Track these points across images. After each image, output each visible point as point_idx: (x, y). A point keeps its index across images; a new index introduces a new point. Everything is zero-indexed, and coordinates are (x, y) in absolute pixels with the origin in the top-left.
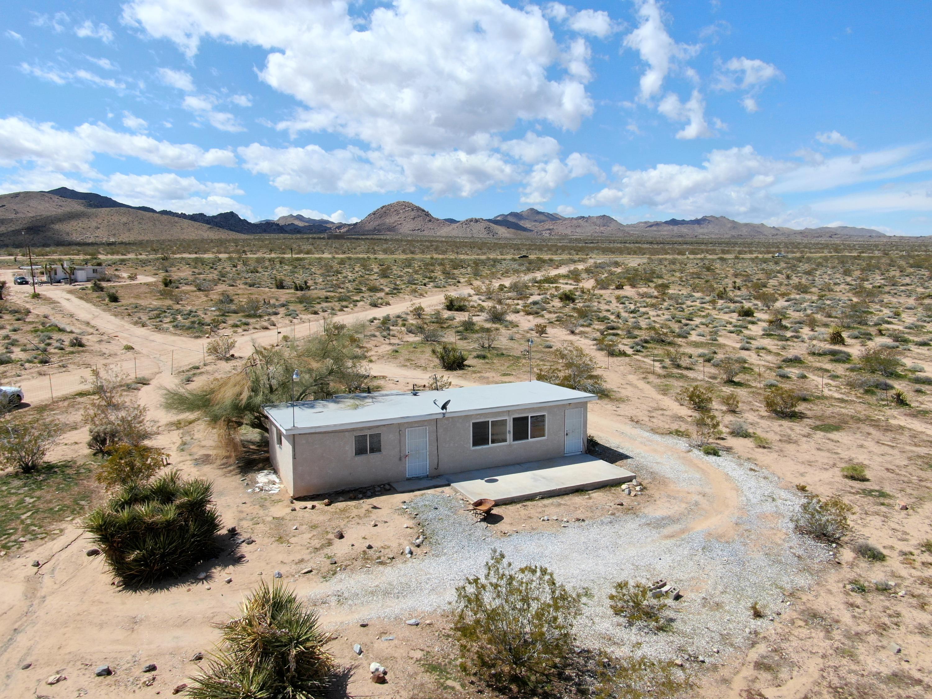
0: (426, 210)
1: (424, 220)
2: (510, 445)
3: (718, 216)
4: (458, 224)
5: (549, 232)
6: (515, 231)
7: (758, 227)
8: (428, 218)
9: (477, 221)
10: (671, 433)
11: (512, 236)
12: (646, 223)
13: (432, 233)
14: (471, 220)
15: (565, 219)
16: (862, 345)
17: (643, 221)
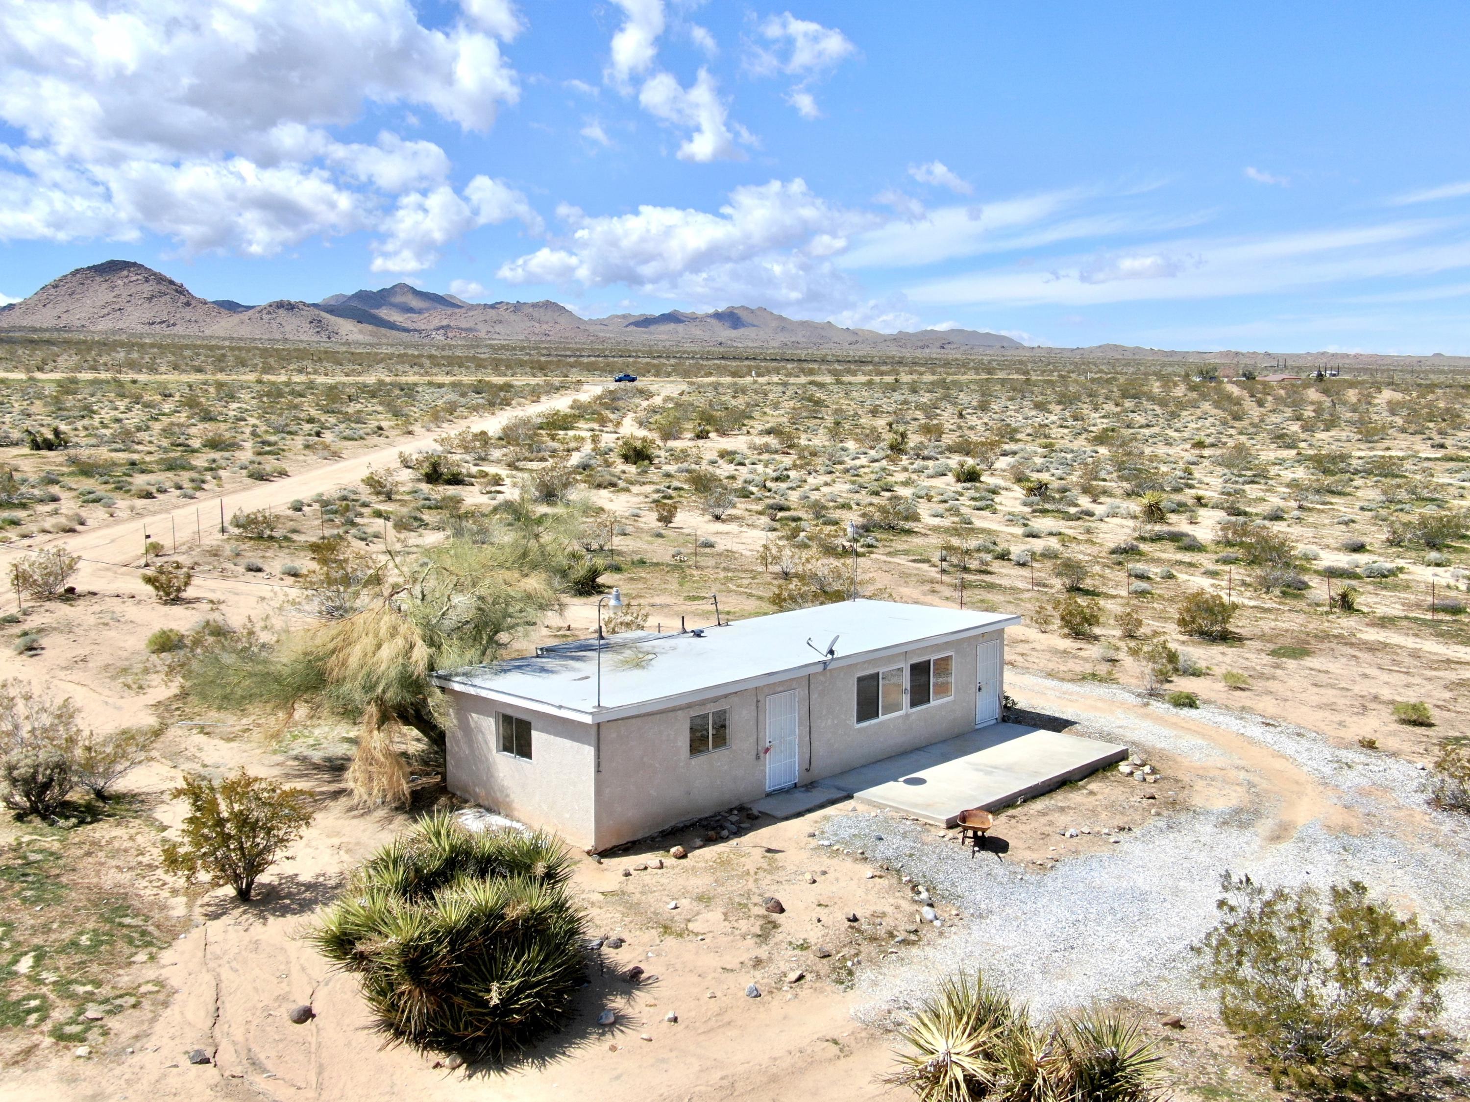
0: (177, 280)
1: (174, 301)
2: (907, 715)
3: (753, 307)
4: (251, 312)
5: (442, 331)
6: (375, 328)
7: (822, 329)
8: (183, 299)
9: (290, 307)
10: (1084, 678)
11: (368, 339)
12: (624, 317)
13: (193, 330)
14: (280, 305)
15: (472, 307)
16: (1191, 523)
17: (619, 313)
